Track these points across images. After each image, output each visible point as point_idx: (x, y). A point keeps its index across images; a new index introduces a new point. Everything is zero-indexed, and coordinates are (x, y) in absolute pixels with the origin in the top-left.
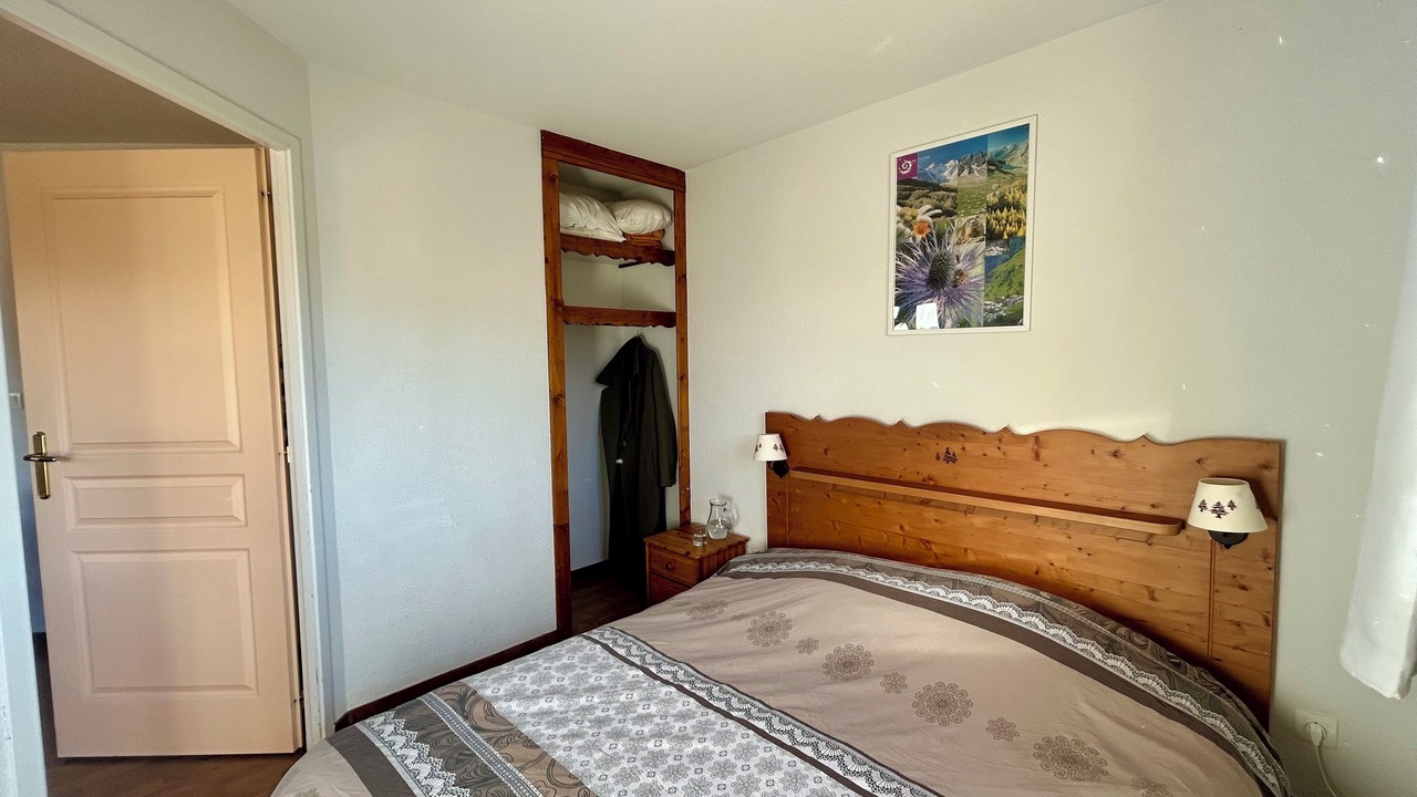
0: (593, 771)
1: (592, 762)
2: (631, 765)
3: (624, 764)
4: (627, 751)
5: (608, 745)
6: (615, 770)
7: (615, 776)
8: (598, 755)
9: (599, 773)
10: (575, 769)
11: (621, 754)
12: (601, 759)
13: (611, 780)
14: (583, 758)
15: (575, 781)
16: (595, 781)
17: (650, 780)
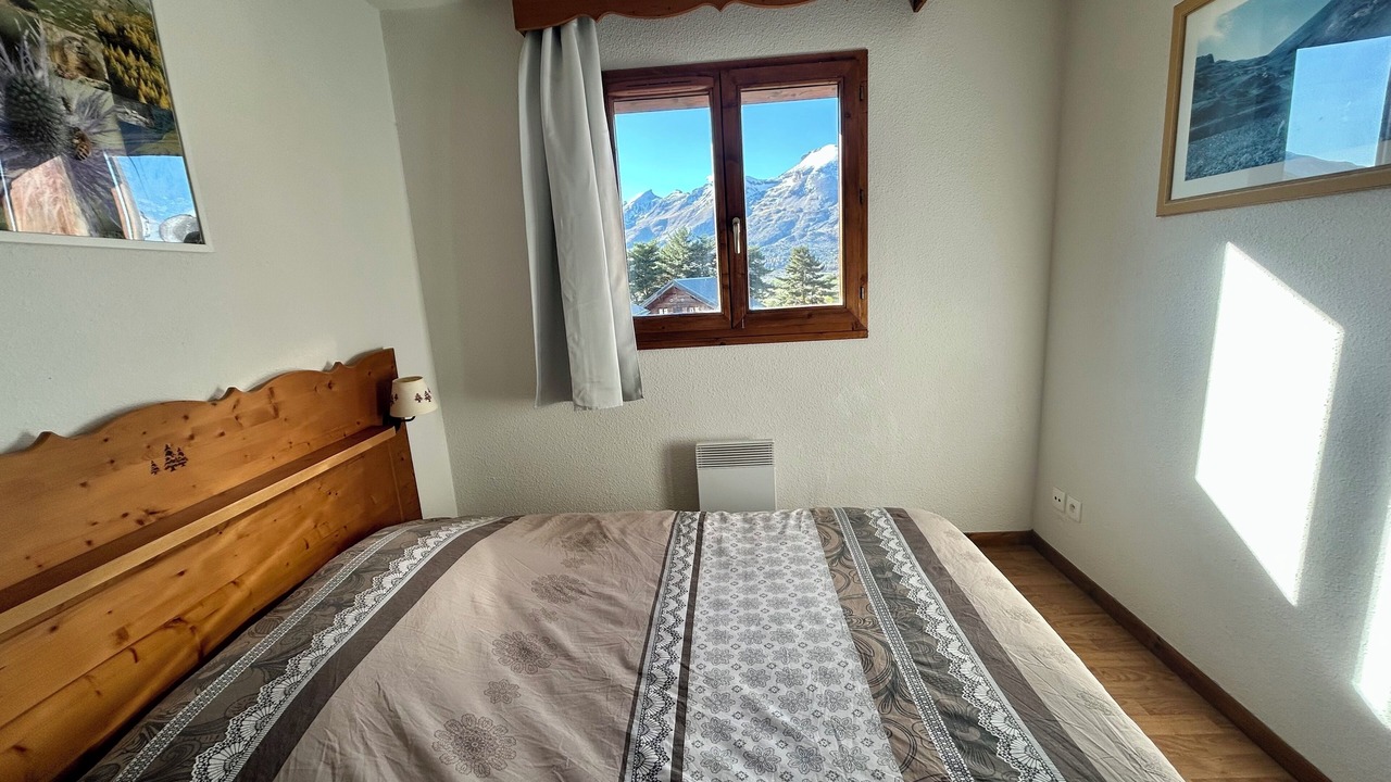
0: (864, 727)
1: (858, 739)
2: (822, 710)
3: (828, 715)
4: (814, 729)
5: (829, 749)
6: (841, 714)
7: (845, 708)
8: (848, 743)
9: (859, 721)
10: (882, 742)
11: (823, 729)
12: (847, 736)
13: (852, 706)
14: (866, 751)
15: (887, 725)
16: (868, 715)
17: (817, 684)
